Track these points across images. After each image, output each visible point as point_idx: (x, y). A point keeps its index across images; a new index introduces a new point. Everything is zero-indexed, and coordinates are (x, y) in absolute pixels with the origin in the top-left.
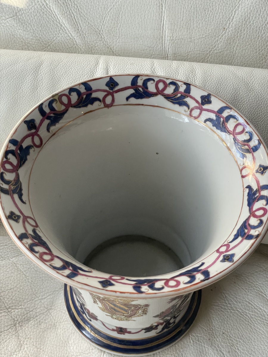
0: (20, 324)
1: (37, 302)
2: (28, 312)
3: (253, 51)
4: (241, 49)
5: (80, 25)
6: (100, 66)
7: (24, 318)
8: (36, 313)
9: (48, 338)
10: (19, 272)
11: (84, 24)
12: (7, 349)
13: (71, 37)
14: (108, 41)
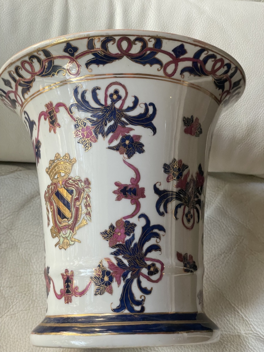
9: (10, 257)
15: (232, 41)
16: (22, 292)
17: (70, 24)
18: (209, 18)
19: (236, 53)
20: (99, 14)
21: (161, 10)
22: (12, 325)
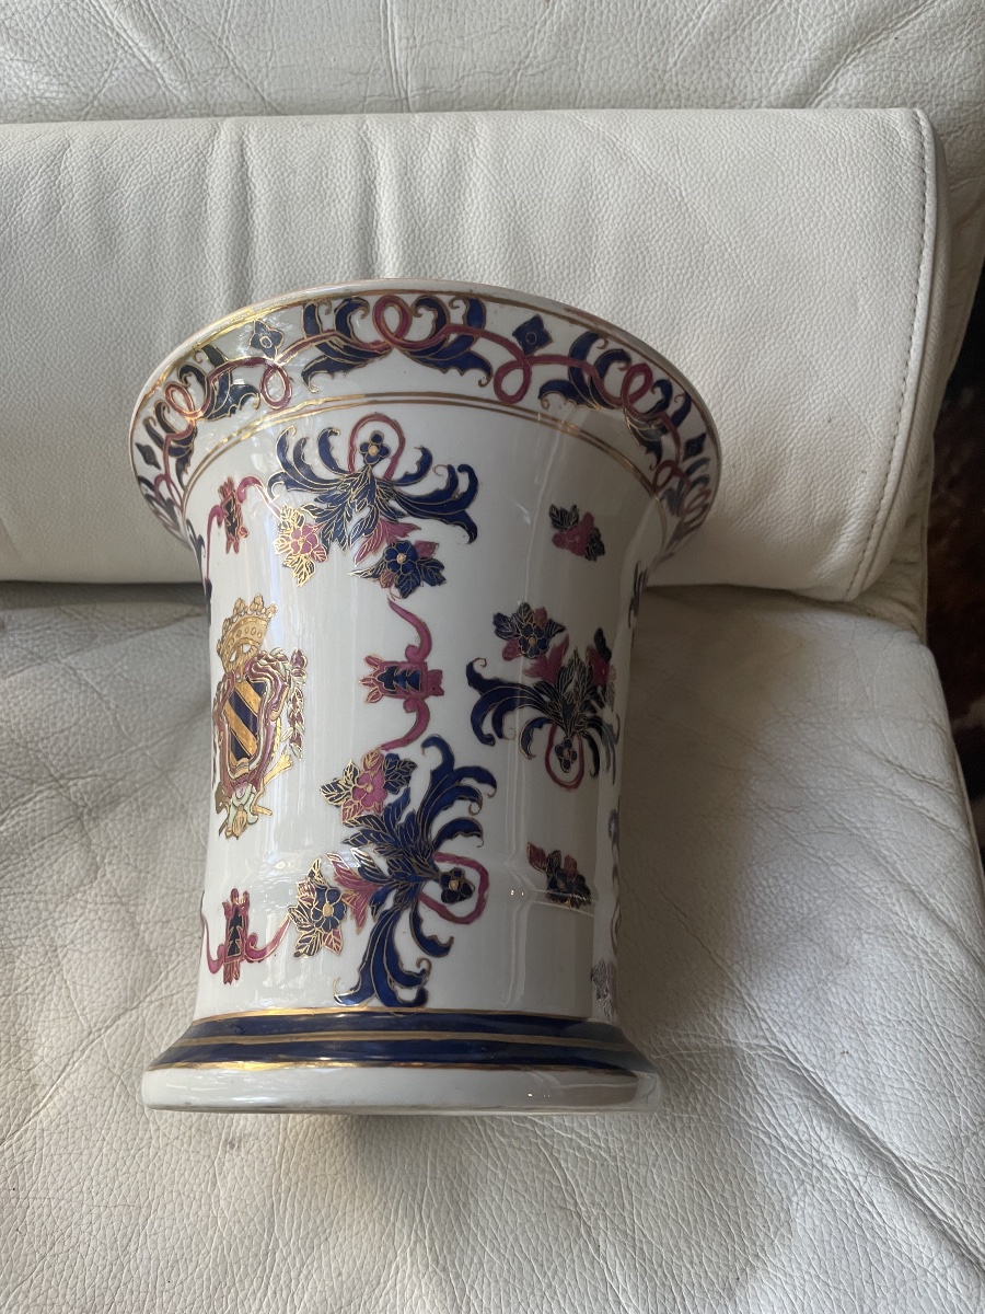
0: (94, 815)
1: (133, 757)
2: (112, 782)
3: (629, 61)
4: (598, 58)
5: (166, 27)
6: (223, 137)
7: (103, 799)
8: (134, 783)
9: (167, 843)
10: (83, 688)
11: (178, 25)
12: (58, 881)
13: (149, 67)
14: (245, 66)
15: (710, 238)
16: (191, 934)
17: (257, 222)
18: (642, 174)
19: (720, 274)
20: (333, 186)
21: (505, 161)
22: (163, 1028)
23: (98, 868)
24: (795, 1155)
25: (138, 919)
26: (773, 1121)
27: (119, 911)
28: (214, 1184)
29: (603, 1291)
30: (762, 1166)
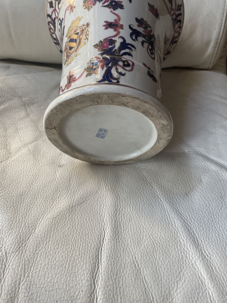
2: (33, 99)
7: (31, 103)
8: (38, 100)
12: (19, 117)
23: (29, 115)
24: (201, 168)
25: (38, 126)
26: (195, 163)
27: (33, 124)
28: (56, 173)
29: (154, 195)
30: (193, 171)
